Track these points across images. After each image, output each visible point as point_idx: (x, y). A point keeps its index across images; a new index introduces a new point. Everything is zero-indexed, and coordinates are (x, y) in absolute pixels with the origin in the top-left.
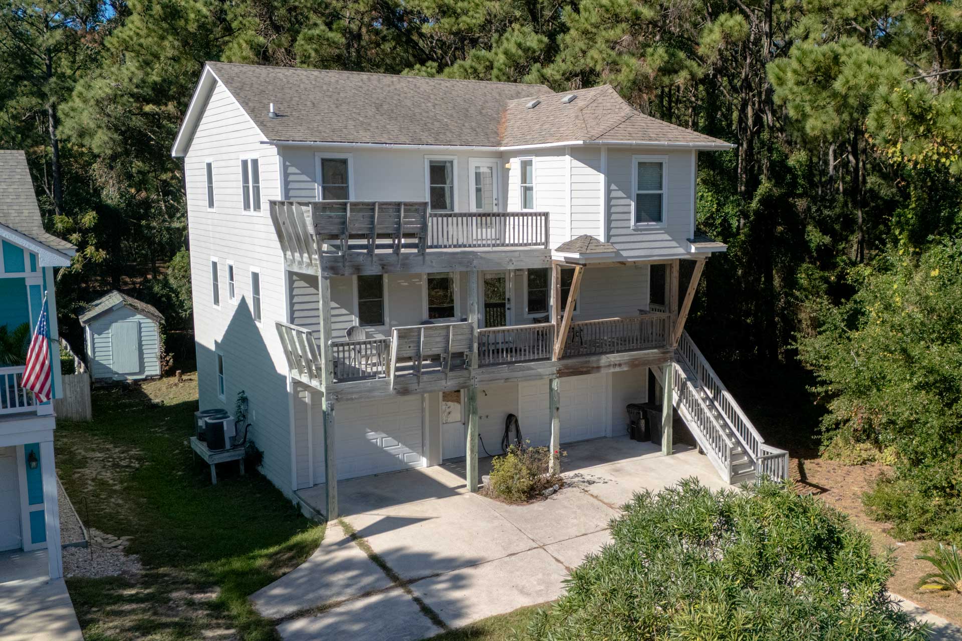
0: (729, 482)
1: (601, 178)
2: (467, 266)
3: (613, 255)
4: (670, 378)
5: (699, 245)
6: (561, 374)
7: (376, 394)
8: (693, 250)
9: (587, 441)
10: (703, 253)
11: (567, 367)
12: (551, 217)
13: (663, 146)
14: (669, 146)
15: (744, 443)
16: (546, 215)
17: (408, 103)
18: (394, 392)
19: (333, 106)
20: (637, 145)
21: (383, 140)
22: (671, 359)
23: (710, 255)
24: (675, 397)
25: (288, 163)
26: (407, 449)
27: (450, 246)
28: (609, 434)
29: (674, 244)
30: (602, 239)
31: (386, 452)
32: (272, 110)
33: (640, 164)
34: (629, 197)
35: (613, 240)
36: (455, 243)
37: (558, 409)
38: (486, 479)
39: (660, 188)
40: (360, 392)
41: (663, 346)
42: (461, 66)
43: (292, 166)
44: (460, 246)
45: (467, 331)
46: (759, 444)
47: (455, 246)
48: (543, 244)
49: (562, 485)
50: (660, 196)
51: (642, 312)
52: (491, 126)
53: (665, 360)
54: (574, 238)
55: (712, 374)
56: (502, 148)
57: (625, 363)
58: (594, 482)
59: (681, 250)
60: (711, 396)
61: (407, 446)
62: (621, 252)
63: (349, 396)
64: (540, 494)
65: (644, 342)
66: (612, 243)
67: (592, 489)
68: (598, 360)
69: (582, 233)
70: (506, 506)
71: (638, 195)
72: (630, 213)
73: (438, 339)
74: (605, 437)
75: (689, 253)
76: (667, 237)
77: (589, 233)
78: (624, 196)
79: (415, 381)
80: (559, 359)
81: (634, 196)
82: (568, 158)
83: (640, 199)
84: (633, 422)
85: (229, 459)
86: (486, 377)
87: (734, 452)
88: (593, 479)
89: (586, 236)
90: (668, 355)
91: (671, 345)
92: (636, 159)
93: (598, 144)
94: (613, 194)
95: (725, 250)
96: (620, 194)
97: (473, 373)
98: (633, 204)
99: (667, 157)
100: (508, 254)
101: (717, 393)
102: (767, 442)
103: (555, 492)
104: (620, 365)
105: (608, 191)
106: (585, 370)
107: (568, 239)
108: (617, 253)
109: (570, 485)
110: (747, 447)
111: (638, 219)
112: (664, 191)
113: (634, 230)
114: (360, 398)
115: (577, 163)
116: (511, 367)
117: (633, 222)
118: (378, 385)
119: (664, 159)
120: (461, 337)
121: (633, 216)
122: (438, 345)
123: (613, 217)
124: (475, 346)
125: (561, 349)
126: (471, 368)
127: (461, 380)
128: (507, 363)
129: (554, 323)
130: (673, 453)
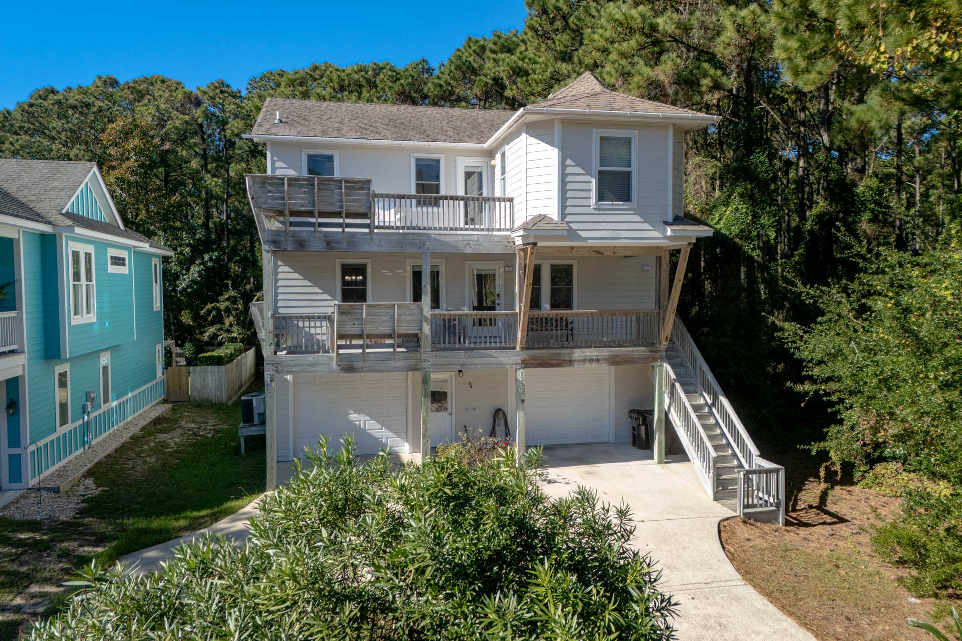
1: (553, 153)
2: (420, 248)
3: (565, 233)
4: (661, 379)
5: (675, 227)
6: (526, 364)
7: (319, 368)
8: (669, 233)
10: (686, 237)
11: (533, 358)
15: (740, 455)
16: (511, 200)
18: (338, 368)
20: (591, 114)
22: (662, 359)
23: (694, 241)
24: (667, 400)
25: (275, 158)
27: (403, 228)
29: (647, 226)
30: (555, 217)
32: (278, 118)
33: (601, 138)
34: (589, 173)
35: (568, 218)
37: (523, 401)
39: (630, 166)
40: (302, 366)
41: (653, 345)
43: (279, 160)
44: (415, 228)
45: (416, 311)
46: (754, 457)
50: (628, 175)
53: (655, 360)
54: (529, 218)
55: (710, 377)
56: (486, 145)
57: (604, 359)
58: (555, 482)
59: (656, 234)
60: (710, 402)
62: (579, 232)
63: (290, 370)
66: (568, 223)
67: (547, 489)
68: (571, 354)
69: (536, 212)
71: (600, 172)
72: (590, 190)
74: (607, 442)
75: (668, 238)
76: (637, 218)
77: (543, 212)
78: (583, 172)
79: (362, 359)
80: (522, 348)
81: (595, 173)
82: (524, 136)
83: (602, 177)
84: (633, 428)
86: (439, 361)
87: (720, 465)
89: (540, 215)
90: (658, 355)
91: (660, 343)
92: (596, 134)
94: (569, 170)
96: (578, 170)
97: (424, 356)
98: (593, 181)
99: (636, 132)
100: (466, 238)
101: (715, 398)
105: (563, 167)
106: (554, 362)
107: (524, 220)
108: (572, 234)
110: (743, 460)
111: (601, 197)
112: (634, 169)
113: (595, 209)
114: (302, 371)
115: (532, 140)
116: (469, 353)
117: (593, 201)
118: (321, 360)
119: (633, 134)
120: (409, 318)
121: (593, 195)
122: (386, 325)
123: (569, 194)
124: (427, 329)
125: (522, 337)
126: (422, 350)
127: (412, 362)
128: (466, 349)
129: (517, 310)
130: (666, 463)
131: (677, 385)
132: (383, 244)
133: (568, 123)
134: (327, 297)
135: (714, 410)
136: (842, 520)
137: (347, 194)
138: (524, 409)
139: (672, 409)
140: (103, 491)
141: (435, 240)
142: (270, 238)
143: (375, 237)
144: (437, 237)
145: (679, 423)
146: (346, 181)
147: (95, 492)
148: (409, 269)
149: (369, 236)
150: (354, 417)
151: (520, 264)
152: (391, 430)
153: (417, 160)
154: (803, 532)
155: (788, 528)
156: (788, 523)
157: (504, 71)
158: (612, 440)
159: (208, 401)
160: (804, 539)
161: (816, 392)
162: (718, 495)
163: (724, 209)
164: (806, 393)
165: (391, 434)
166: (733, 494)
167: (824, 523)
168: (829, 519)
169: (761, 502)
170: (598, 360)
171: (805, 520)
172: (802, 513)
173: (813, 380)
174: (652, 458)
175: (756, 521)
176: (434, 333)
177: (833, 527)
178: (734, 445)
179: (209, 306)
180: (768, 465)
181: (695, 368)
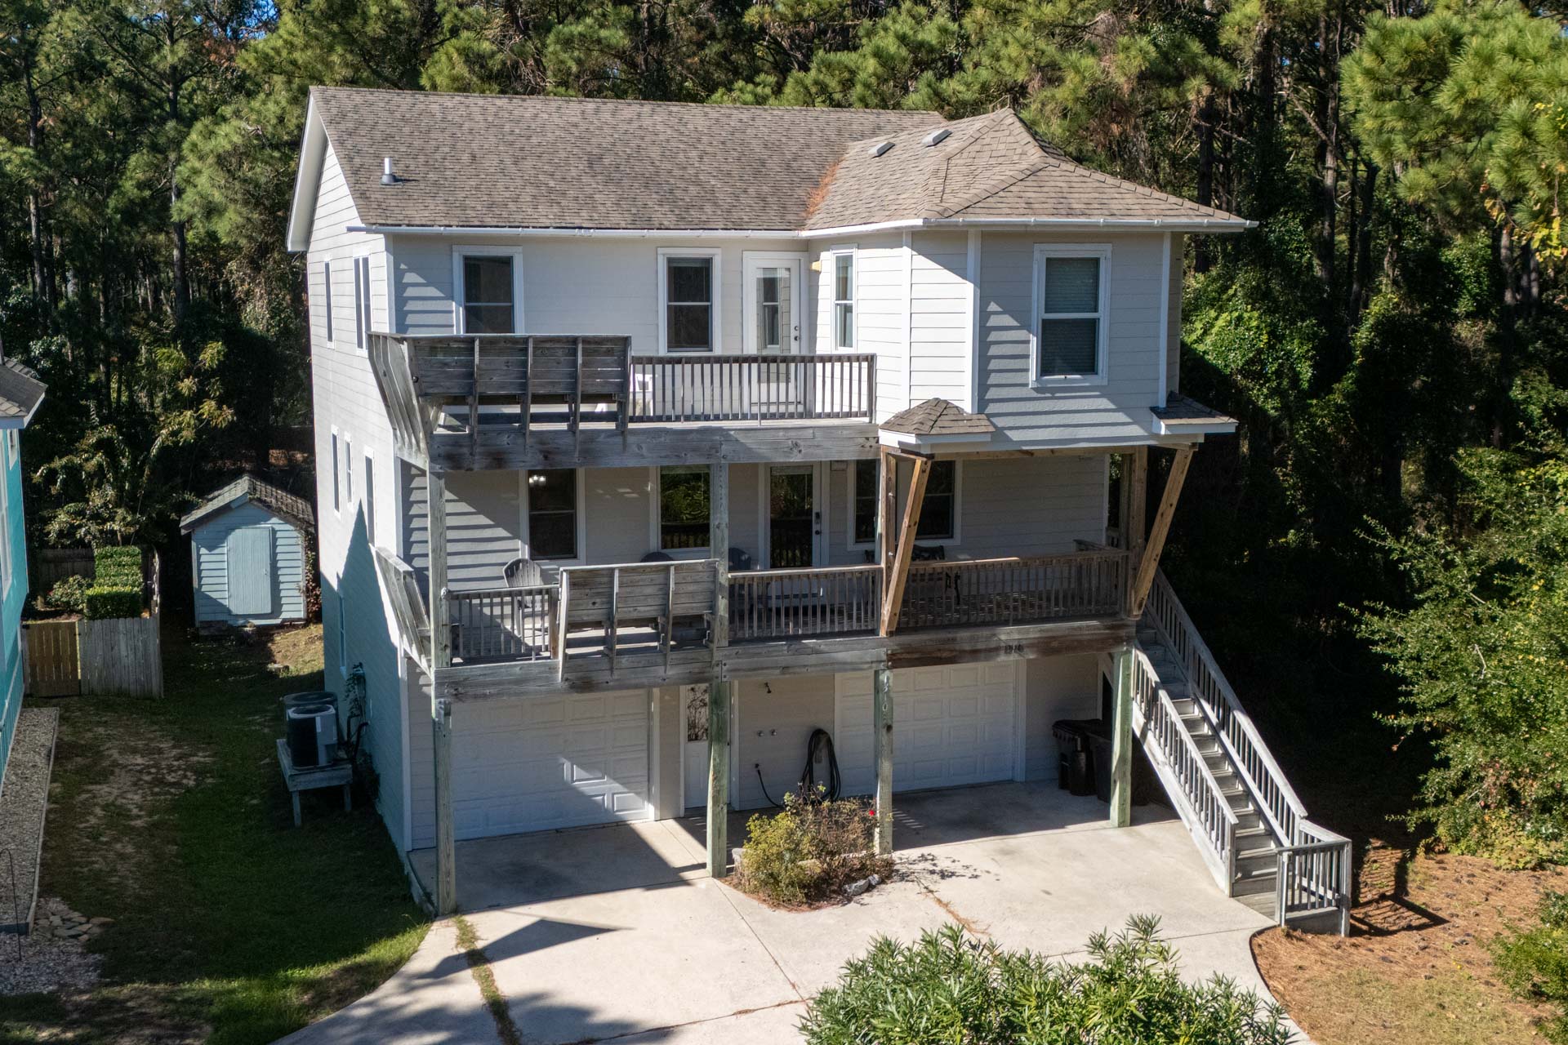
0: (1227, 891)
1: (967, 290)
2: (709, 456)
3: (988, 438)
4: (1127, 677)
5: (1176, 421)
6: (896, 661)
7: (531, 687)
8: (1162, 430)
9: (972, 787)
10: (1188, 436)
11: (909, 649)
12: (880, 364)
13: (1096, 225)
14: (1107, 225)
15: (1269, 814)
16: (871, 359)
17: (655, 153)
18: (564, 685)
19: (508, 161)
20: (1037, 225)
21: (578, 222)
22: (1129, 640)
23: (1201, 440)
25: (403, 266)
26: (617, 786)
27: (678, 419)
28: (1020, 776)
29: (1121, 417)
30: (967, 406)
31: (575, 789)
32: (387, 171)
33: (1049, 260)
34: (1025, 326)
35: (992, 408)
36: (688, 411)
37: (889, 728)
38: (737, 853)
39: (1096, 310)
41: (1114, 614)
42: (800, 82)
43: (410, 270)
44: (697, 418)
45: (705, 576)
46: (1297, 819)
47: (688, 419)
48: (864, 414)
49: (889, 873)
50: (1093, 324)
51: (1082, 545)
52: (800, 192)
53: (1118, 641)
54: (914, 404)
55: (1214, 671)
56: (805, 234)
57: (1030, 645)
58: (953, 874)
59: (1136, 430)
60: (1212, 716)
61: (616, 779)
62: (1009, 433)
63: (481, 691)
64: (840, 891)
65: (1073, 604)
66: (989, 416)
67: (945, 888)
68: (973, 638)
69: (930, 395)
70: (766, 910)
71: (1045, 323)
72: (1027, 357)
73: (649, 590)
74: (1011, 781)
75: (1157, 436)
76: (1105, 403)
77: (943, 396)
78: (1015, 324)
79: (606, 666)
80: (890, 634)
81: (1036, 324)
82: (906, 251)
83: (1049, 332)
84: (1063, 757)
85: (324, 784)
86: (744, 662)
87: (1240, 833)
88: (952, 867)
89: (938, 401)
90: (1123, 633)
91: (1129, 612)
92: (1041, 254)
93: (956, 225)
94: (994, 321)
95: (1232, 430)
96: (1007, 320)
97: (718, 656)
98: (1034, 340)
99: (1108, 247)
100: (792, 434)
102: (1312, 817)
103: (870, 888)
104: (1020, 648)
105: (981, 316)
106: (945, 655)
107: (904, 407)
108: (999, 433)
109: (904, 877)
110: (1275, 824)
111: (1046, 368)
112: (1103, 314)
113: (1036, 390)
114: (501, 694)
115: (922, 261)
116: (795, 646)
117: (1032, 375)
118: (534, 671)
119: (1103, 251)
120: (691, 588)
121: (1033, 363)
122: (650, 601)
123: (994, 365)
124: (722, 604)
125: (893, 615)
126: (714, 646)
127: (695, 668)
128: (787, 638)
129: (883, 565)
130: (1133, 823)
132: (645, 451)
133: (993, 236)
134: (500, 532)
136: (1436, 921)
137: (585, 364)
138: (889, 742)
140: (102, 925)
141: (737, 440)
142: (442, 451)
143: (629, 437)
144: (740, 435)
147: (91, 928)
149: (617, 439)
151: (888, 480)
152: (619, 781)
153: (671, 259)
154: (1378, 945)
155: (1354, 940)
156: (1354, 932)
160: (1384, 959)
161: (1418, 727)
162: (1238, 888)
164: (1402, 729)
166: (1267, 884)
167: (1409, 928)
168: (1417, 920)
169: (1313, 899)
171: (1377, 921)
172: (1371, 910)
173: (1412, 711)
174: (1107, 816)
175: (1305, 931)
176: (736, 614)
177: (1424, 932)
178: (1259, 796)
180: (1327, 837)
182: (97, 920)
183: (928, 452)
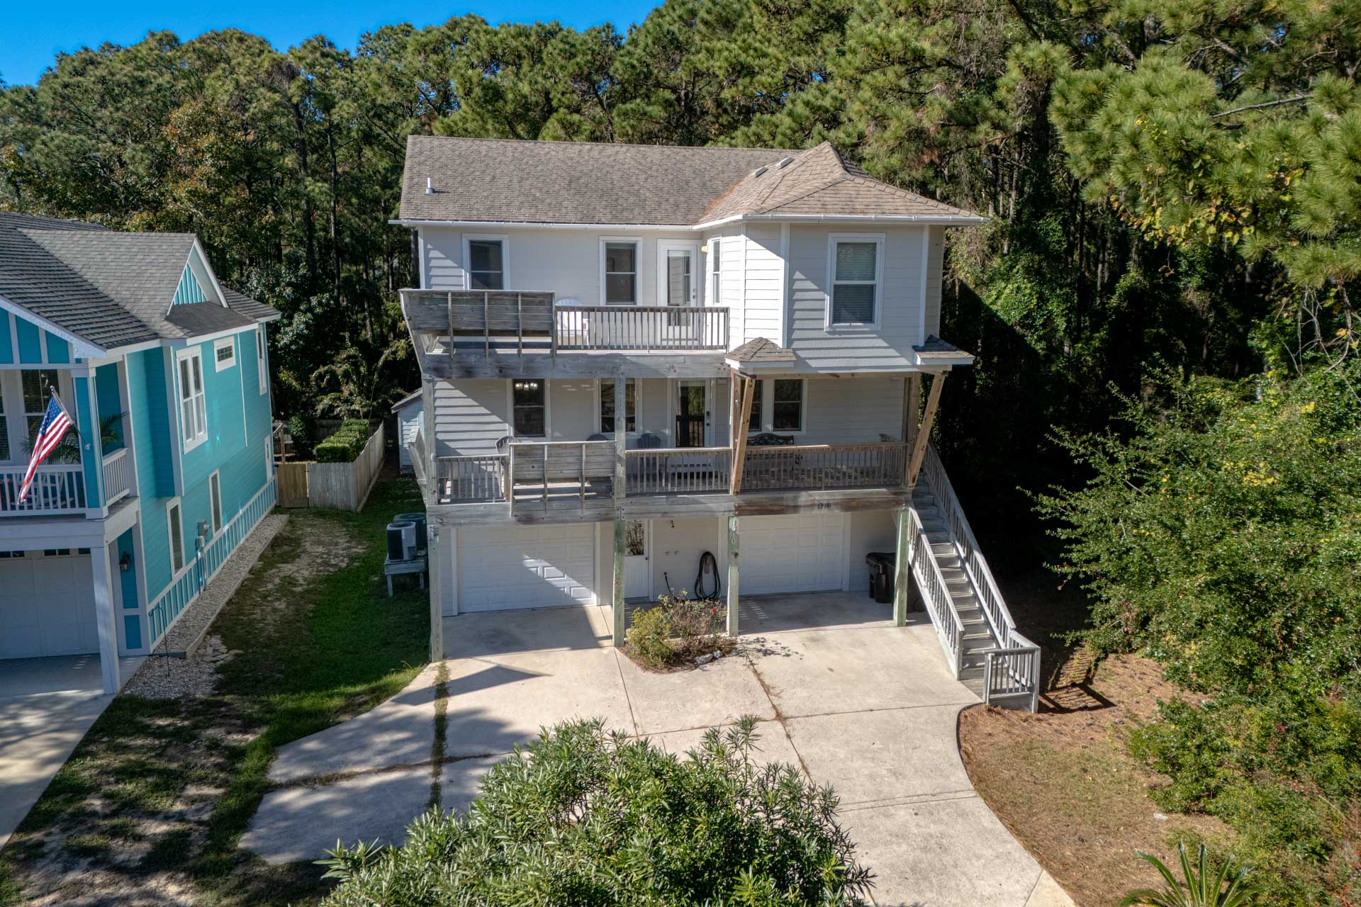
0: (956, 676)
1: (780, 263)
2: (613, 373)
3: (792, 365)
4: (905, 527)
5: (927, 355)
6: (740, 511)
7: (492, 520)
8: (919, 362)
9: (811, 593)
10: (937, 365)
11: (750, 504)
13: (870, 220)
14: (877, 220)
15: (993, 624)
16: (726, 310)
18: (514, 519)
20: (826, 219)
22: (907, 503)
23: (949, 369)
24: (911, 553)
25: (429, 246)
27: (592, 348)
29: (892, 352)
30: (780, 343)
31: (548, 583)
32: (429, 186)
33: (839, 244)
34: (822, 289)
35: (796, 345)
36: (599, 343)
37: (736, 555)
39: (873, 278)
40: (471, 516)
41: (898, 485)
43: (434, 249)
44: (606, 348)
45: (608, 451)
46: (1010, 631)
47: (599, 348)
48: (722, 348)
50: (872, 288)
53: (898, 503)
54: (746, 341)
55: (965, 525)
56: (695, 228)
57: (836, 504)
58: (773, 653)
59: (903, 361)
60: (963, 555)
62: (809, 362)
63: (457, 521)
65: (868, 476)
66: (794, 350)
68: (796, 498)
69: (757, 335)
71: (836, 287)
72: (823, 310)
73: (571, 460)
74: (839, 591)
75: (915, 365)
76: (882, 343)
77: (766, 335)
78: (815, 287)
79: (542, 508)
80: (736, 493)
81: (830, 288)
82: (743, 238)
83: (839, 293)
84: (873, 577)
86: (635, 508)
88: (774, 648)
89: (761, 339)
90: (903, 498)
91: (906, 484)
92: (833, 239)
94: (797, 285)
95: (971, 362)
96: (810, 285)
97: (617, 503)
98: (828, 298)
99: (883, 236)
100: (669, 359)
101: (970, 553)
105: (790, 282)
106: (776, 508)
108: (800, 361)
109: (739, 653)
111: (836, 318)
112: (878, 282)
113: (829, 333)
114: (470, 523)
115: (752, 244)
116: (672, 498)
117: (826, 323)
118: (494, 509)
119: (879, 238)
120: (600, 459)
121: (827, 315)
122: (572, 467)
123: (797, 315)
124: (621, 471)
125: (737, 481)
126: (615, 497)
127: (603, 511)
128: (667, 493)
129: (731, 447)
130: (908, 624)
131: (924, 537)
132: (568, 369)
133: (798, 227)
134: (495, 418)
135: (967, 565)
136: (1106, 704)
137: (523, 310)
138: (736, 564)
139: (917, 565)
140: (236, 655)
141: (632, 363)
142: (431, 365)
143: (558, 361)
144: (634, 359)
145: (923, 583)
146: (523, 295)
147: (227, 656)
148: (597, 383)
149: (550, 360)
150: (530, 562)
151: (735, 392)
152: (574, 578)
153: (608, 244)
154: (1056, 719)
155: (1040, 716)
156: (1042, 709)
157: (720, 68)
158: (846, 588)
159: (332, 507)
160: (1057, 730)
161: (1076, 575)
162: (963, 674)
163: (1003, 285)
164: (1064, 575)
165: (574, 583)
166: (980, 674)
167: (1085, 708)
168: (1091, 701)
169: (1017, 685)
170: (828, 505)
171: (1064, 704)
172: (1062, 694)
173: (1071, 563)
174: (891, 618)
175: (1004, 708)
176: (631, 477)
177: (1094, 712)
178: (988, 612)
179: (322, 369)
180: (1026, 644)
181: (948, 510)
182: (233, 652)
183: (751, 373)
